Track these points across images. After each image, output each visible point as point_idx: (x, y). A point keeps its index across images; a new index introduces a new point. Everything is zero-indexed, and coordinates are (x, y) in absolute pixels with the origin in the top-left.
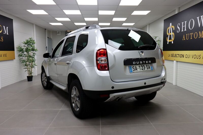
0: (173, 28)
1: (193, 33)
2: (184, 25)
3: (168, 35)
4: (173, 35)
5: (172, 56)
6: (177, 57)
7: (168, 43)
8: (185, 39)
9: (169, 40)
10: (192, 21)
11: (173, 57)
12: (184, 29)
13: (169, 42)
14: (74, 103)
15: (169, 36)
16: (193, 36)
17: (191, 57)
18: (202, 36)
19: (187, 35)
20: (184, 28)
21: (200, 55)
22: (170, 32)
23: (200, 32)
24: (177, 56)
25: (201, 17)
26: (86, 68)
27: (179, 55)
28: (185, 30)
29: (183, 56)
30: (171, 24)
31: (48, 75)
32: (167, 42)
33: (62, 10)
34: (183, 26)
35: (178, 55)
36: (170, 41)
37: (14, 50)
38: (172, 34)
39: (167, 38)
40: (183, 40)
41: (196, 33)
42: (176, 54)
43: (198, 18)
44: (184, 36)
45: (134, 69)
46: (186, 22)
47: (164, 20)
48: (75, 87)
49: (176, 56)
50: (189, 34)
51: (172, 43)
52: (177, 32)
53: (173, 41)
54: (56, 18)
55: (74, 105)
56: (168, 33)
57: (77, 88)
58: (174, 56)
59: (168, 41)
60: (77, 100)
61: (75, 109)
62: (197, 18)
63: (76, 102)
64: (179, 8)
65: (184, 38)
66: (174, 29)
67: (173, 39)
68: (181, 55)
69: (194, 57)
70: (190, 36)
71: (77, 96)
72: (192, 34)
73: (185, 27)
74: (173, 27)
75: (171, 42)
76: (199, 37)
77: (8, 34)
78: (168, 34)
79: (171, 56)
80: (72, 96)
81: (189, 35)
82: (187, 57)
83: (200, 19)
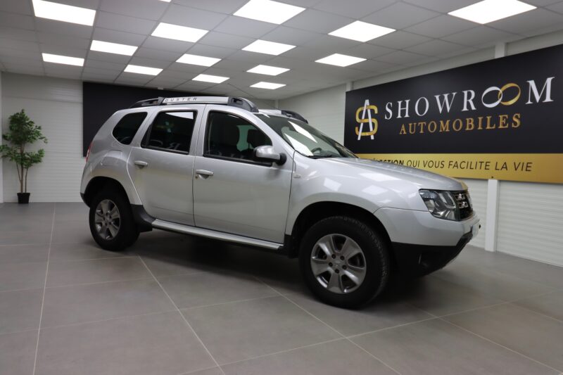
0: (372, 111)
8: (405, 133)
9: (363, 131)
10: (423, 101)
12: (403, 114)
16: (425, 128)
17: (421, 165)
19: (410, 124)
20: (403, 111)
21: (443, 161)
22: (367, 117)
23: (442, 122)
25: (444, 97)
28: (407, 116)
29: (401, 163)
34: (402, 107)
39: (357, 128)
40: (401, 133)
41: (433, 124)
43: (437, 97)
44: (403, 126)
46: (409, 102)
47: (347, 93)
51: (372, 138)
52: (386, 118)
53: (375, 135)
65: (404, 130)
68: (396, 161)
70: (418, 128)
72: (424, 124)
76: (441, 131)
78: (358, 120)
81: (417, 125)
82: (412, 166)
83: (442, 99)
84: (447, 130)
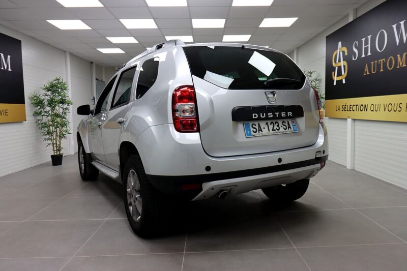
0: (344, 52)
1: (384, 59)
2: (366, 43)
3: (335, 68)
4: (344, 66)
5: (344, 108)
6: (353, 111)
7: (335, 84)
8: (368, 73)
10: (382, 34)
11: (345, 110)
12: (366, 52)
13: (337, 81)
14: (131, 204)
15: (337, 68)
16: (385, 64)
17: (382, 108)
18: (403, 64)
19: (372, 63)
20: (366, 49)
21: (401, 104)
22: (340, 61)
23: (399, 56)
24: (354, 108)
25: (400, 25)
26: (151, 127)
27: (357, 105)
28: (369, 54)
29: (366, 108)
30: (340, 44)
31: (88, 151)
32: (334, 81)
33: (118, 19)
34: (365, 46)
35: (355, 106)
36: (340, 78)
37: (24, 103)
38: (343, 63)
39: (333, 73)
40: (365, 74)
41: (391, 59)
42: (351, 105)
43: (394, 26)
44: (367, 67)
45: (255, 130)
47: (327, 37)
48: (132, 171)
49: (351, 109)
50: (376, 62)
51: (344, 82)
52: (353, 59)
53: (346, 79)
54: (109, 38)
55: (131, 208)
56: (335, 62)
57: (135, 174)
58: (349, 109)
59: (336, 78)
60: (136, 198)
61: (134, 218)
62: (393, 28)
63: (135, 202)
64: (356, 10)
65: (367, 70)
66: (346, 54)
67: (344, 74)
68: (362, 105)
69: (389, 108)
70: (379, 66)
71: (136, 189)
73: (368, 47)
74: (345, 49)
75: (342, 80)
76: (398, 67)
77: (10, 70)
78: (334, 65)
79: (341, 109)
80: (129, 190)
82: (374, 110)
83: (398, 28)
84: (404, 65)
